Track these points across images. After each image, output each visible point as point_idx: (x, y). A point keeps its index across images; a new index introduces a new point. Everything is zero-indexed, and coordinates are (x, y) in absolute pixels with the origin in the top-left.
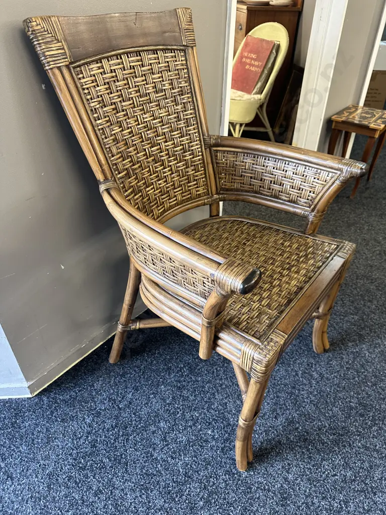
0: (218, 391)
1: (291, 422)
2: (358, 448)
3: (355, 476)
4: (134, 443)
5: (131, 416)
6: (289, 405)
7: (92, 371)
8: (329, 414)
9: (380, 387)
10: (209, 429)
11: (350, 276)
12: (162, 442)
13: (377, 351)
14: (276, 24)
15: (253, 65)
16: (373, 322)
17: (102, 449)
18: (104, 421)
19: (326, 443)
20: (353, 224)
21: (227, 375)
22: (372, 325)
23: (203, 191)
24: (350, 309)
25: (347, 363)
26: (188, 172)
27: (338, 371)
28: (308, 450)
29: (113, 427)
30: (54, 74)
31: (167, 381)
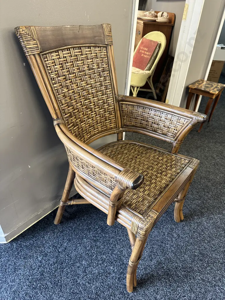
0: (118, 243)
1: (160, 263)
2: (199, 280)
3: (196, 297)
4: (67, 273)
5: (65, 257)
6: (159, 253)
7: (44, 229)
8: (182, 259)
9: (212, 244)
10: (112, 266)
11: (197, 177)
12: (83, 273)
13: (211, 222)
14: (159, 32)
15: (146, 54)
16: (209, 205)
17: (47, 277)
18: (49, 259)
19: (180, 276)
20: (199, 147)
21: (123, 233)
22: (209, 207)
23: (114, 126)
24: (196, 196)
25: (193, 228)
26: (105, 115)
27: (188, 233)
28: (169, 281)
29: (54, 263)
30: (31, 58)
31: (88, 236)
